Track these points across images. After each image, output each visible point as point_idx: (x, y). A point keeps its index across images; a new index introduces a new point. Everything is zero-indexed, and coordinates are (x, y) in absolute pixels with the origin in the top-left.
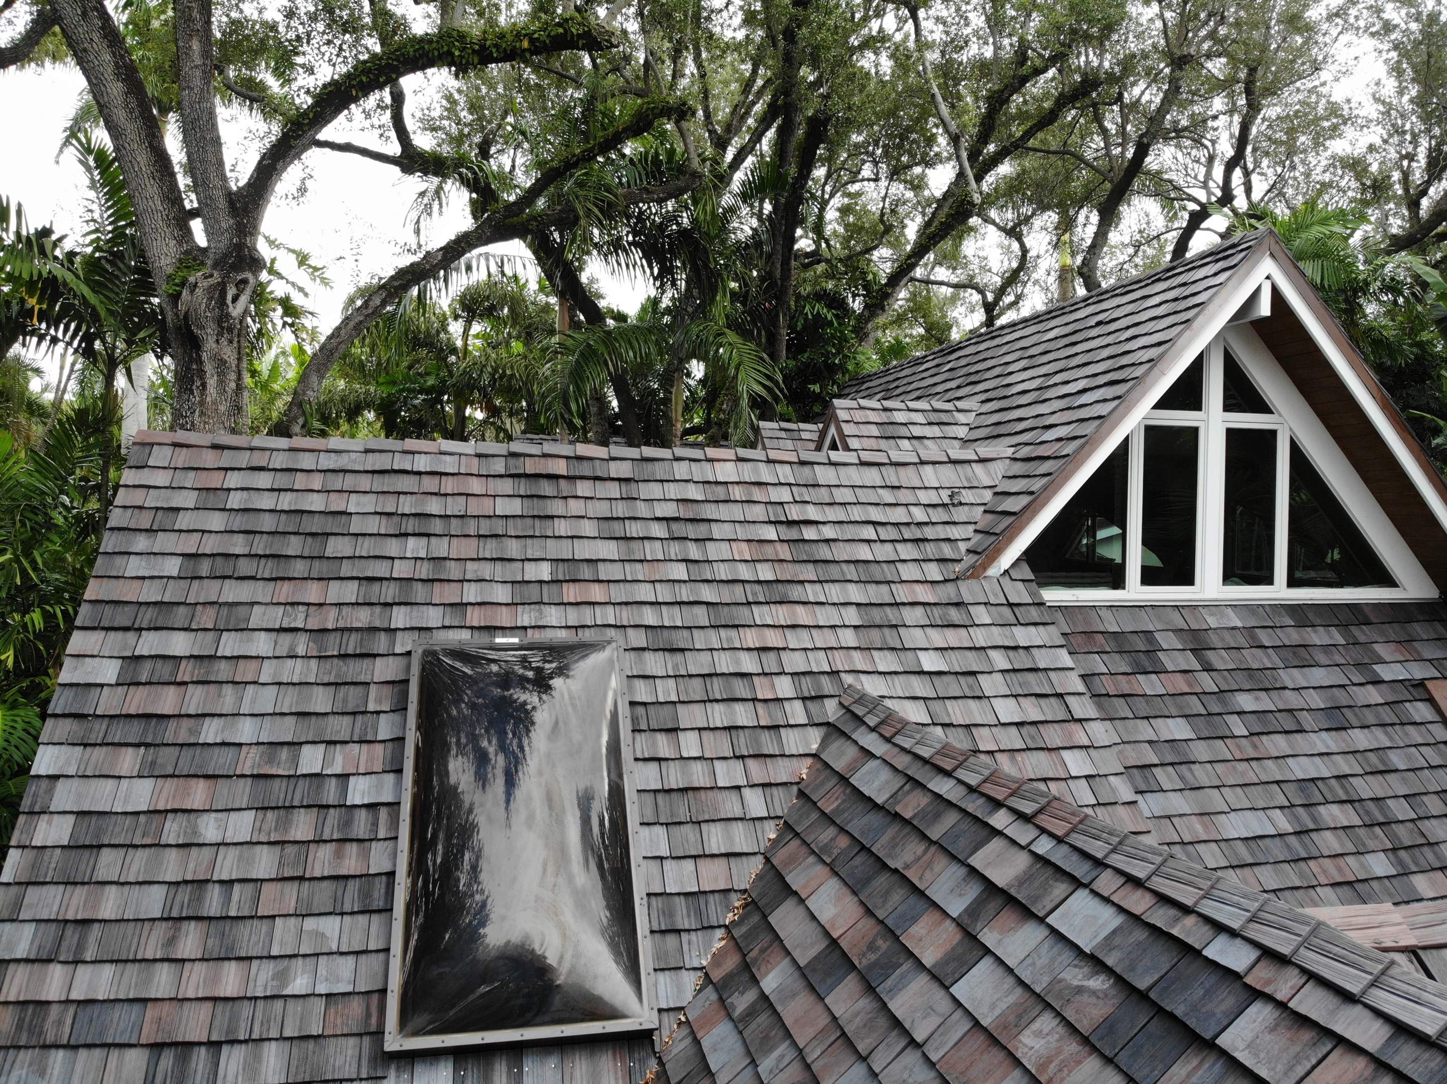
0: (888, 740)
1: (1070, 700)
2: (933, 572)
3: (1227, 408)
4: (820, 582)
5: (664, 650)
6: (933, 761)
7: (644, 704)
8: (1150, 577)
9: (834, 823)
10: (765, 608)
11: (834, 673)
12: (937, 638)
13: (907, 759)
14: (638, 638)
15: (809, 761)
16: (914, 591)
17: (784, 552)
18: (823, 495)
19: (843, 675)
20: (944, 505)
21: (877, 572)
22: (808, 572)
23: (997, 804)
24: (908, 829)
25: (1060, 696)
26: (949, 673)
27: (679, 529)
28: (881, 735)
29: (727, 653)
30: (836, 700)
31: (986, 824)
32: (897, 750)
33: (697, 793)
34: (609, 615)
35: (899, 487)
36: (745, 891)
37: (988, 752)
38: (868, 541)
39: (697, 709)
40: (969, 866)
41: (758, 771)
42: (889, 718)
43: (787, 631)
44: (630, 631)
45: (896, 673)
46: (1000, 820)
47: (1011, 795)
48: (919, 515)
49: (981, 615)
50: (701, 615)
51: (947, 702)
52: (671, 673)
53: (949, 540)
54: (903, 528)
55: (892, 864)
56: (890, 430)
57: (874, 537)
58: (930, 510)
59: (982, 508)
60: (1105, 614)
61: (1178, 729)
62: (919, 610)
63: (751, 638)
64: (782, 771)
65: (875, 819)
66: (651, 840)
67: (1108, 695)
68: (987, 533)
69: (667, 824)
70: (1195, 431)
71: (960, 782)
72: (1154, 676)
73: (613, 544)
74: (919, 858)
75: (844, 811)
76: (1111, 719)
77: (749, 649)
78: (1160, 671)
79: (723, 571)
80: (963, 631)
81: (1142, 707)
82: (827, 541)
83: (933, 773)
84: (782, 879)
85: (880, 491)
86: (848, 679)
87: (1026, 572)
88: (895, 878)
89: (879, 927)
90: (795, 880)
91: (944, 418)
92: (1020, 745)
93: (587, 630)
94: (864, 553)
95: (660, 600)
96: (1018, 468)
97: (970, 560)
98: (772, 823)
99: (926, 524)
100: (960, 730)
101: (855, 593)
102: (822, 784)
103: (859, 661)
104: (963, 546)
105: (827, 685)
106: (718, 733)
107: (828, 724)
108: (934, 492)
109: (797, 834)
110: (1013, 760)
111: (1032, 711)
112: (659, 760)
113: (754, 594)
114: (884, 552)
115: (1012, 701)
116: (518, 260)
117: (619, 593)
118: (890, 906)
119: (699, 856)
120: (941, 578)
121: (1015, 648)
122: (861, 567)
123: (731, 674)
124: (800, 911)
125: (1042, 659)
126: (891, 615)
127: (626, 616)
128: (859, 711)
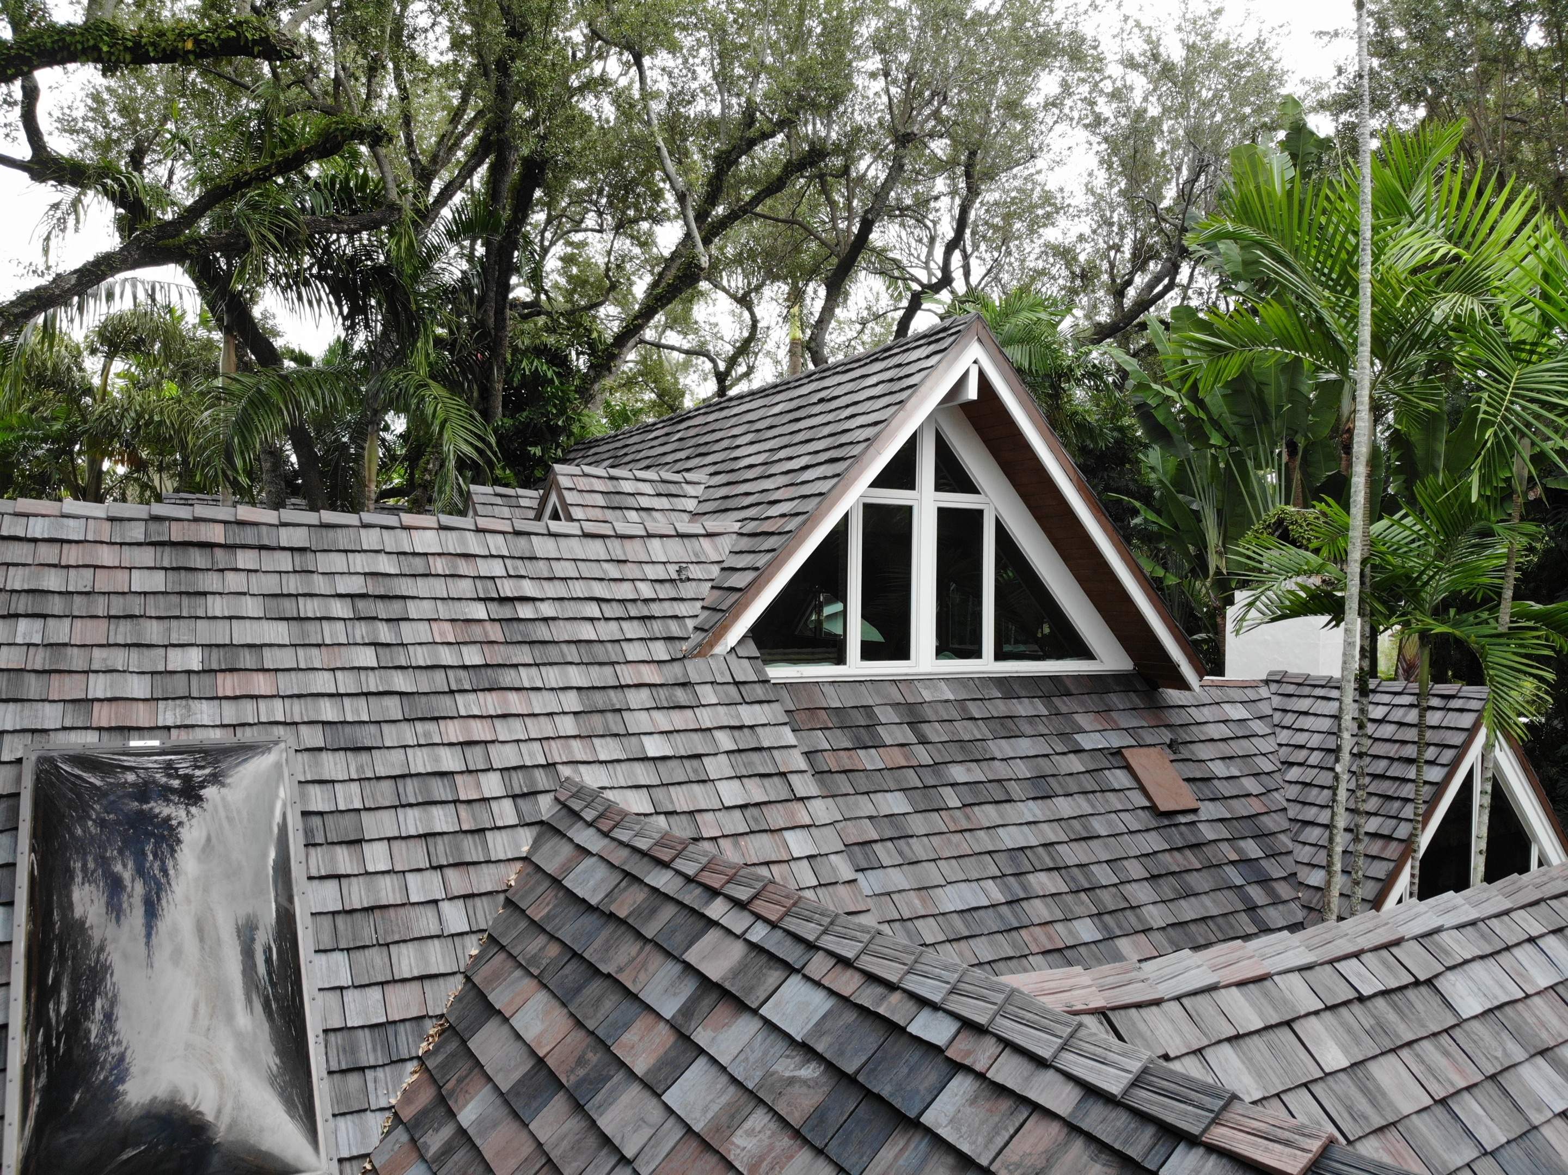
0: (606, 835)
1: (793, 778)
2: (660, 651)
3: (938, 488)
4: (537, 665)
5: (345, 749)
6: (652, 853)
7: (321, 814)
8: (870, 652)
9: (543, 930)
10: (472, 696)
11: (550, 766)
12: (663, 720)
13: (625, 853)
14: (313, 737)
15: (518, 865)
16: (639, 673)
17: (495, 632)
18: (542, 569)
19: (559, 767)
20: (672, 581)
21: (600, 653)
22: (523, 655)
23: (714, 893)
24: (623, 928)
25: (783, 775)
26: (674, 757)
27: (365, 607)
28: (599, 830)
29: (424, 749)
30: (552, 795)
31: (703, 916)
32: (615, 844)
33: (385, 911)
34: (278, 711)
35: (625, 561)
36: (442, 1016)
37: (711, 839)
38: (591, 619)
39: (387, 816)
40: (684, 962)
41: (458, 881)
42: (609, 810)
43: (496, 721)
44: (303, 729)
45: (618, 761)
46: (717, 909)
47: (728, 882)
48: (646, 591)
49: (708, 695)
50: (392, 707)
51: (671, 788)
52: (354, 776)
53: (676, 617)
54: (629, 605)
55: (604, 969)
56: (617, 501)
57: (598, 615)
58: (657, 586)
59: (709, 584)
60: (828, 690)
61: (896, 803)
62: (645, 692)
63: (453, 731)
64: (486, 879)
65: (589, 921)
66: (329, 967)
67: (830, 772)
68: (714, 609)
69: (348, 950)
70: (909, 509)
71: (678, 872)
72: (873, 751)
73: (282, 627)
74: (634, 959)
75: (555, 917)
76: (833, 796)
77: (451, 744)
78: (879, 745)
79: (421, 657)
80: (689, 713)
81: (862, 782)
82: (545, 620)
83: (652, 864)
84: (483, 997)
85: (605, 565)
86: (565, 771)
87: (752, 649)
88: (607, 983)
89: (589, 1040)
90: (498, 998)
91: (673, 489)
92: (743, 828)
93: (248, 729)
94: (587, 632)
95: (342, 691)
96: (745, 543)
97: (697, 637)
98: (474, 938)
99: (653, 600)
100: (683, 817)
101: (576, 677)
102: (532, 889)
103: (578, 750)
104: (690, 624)
105: (542, 780)
106: (411, 843)
107: (541, 823)
108: (661, 567)
109: (502, 948)
110: (736, 845)
111: (756, 791)
112: (339, 877)
113: (458, 681)
114: (609, 631)
115: (736, 782)
116: (173, 288)
117: (289, 684)
118: (600, 1015)
119: (387, 982)
120: (668, 658)
121: (741, 728)
122: (583, 648)
123: (428, 774)
124: (505, 1030)
125: (767, 738)
126: (615, 698)
127: (297, 711)
128: (576, 805)
